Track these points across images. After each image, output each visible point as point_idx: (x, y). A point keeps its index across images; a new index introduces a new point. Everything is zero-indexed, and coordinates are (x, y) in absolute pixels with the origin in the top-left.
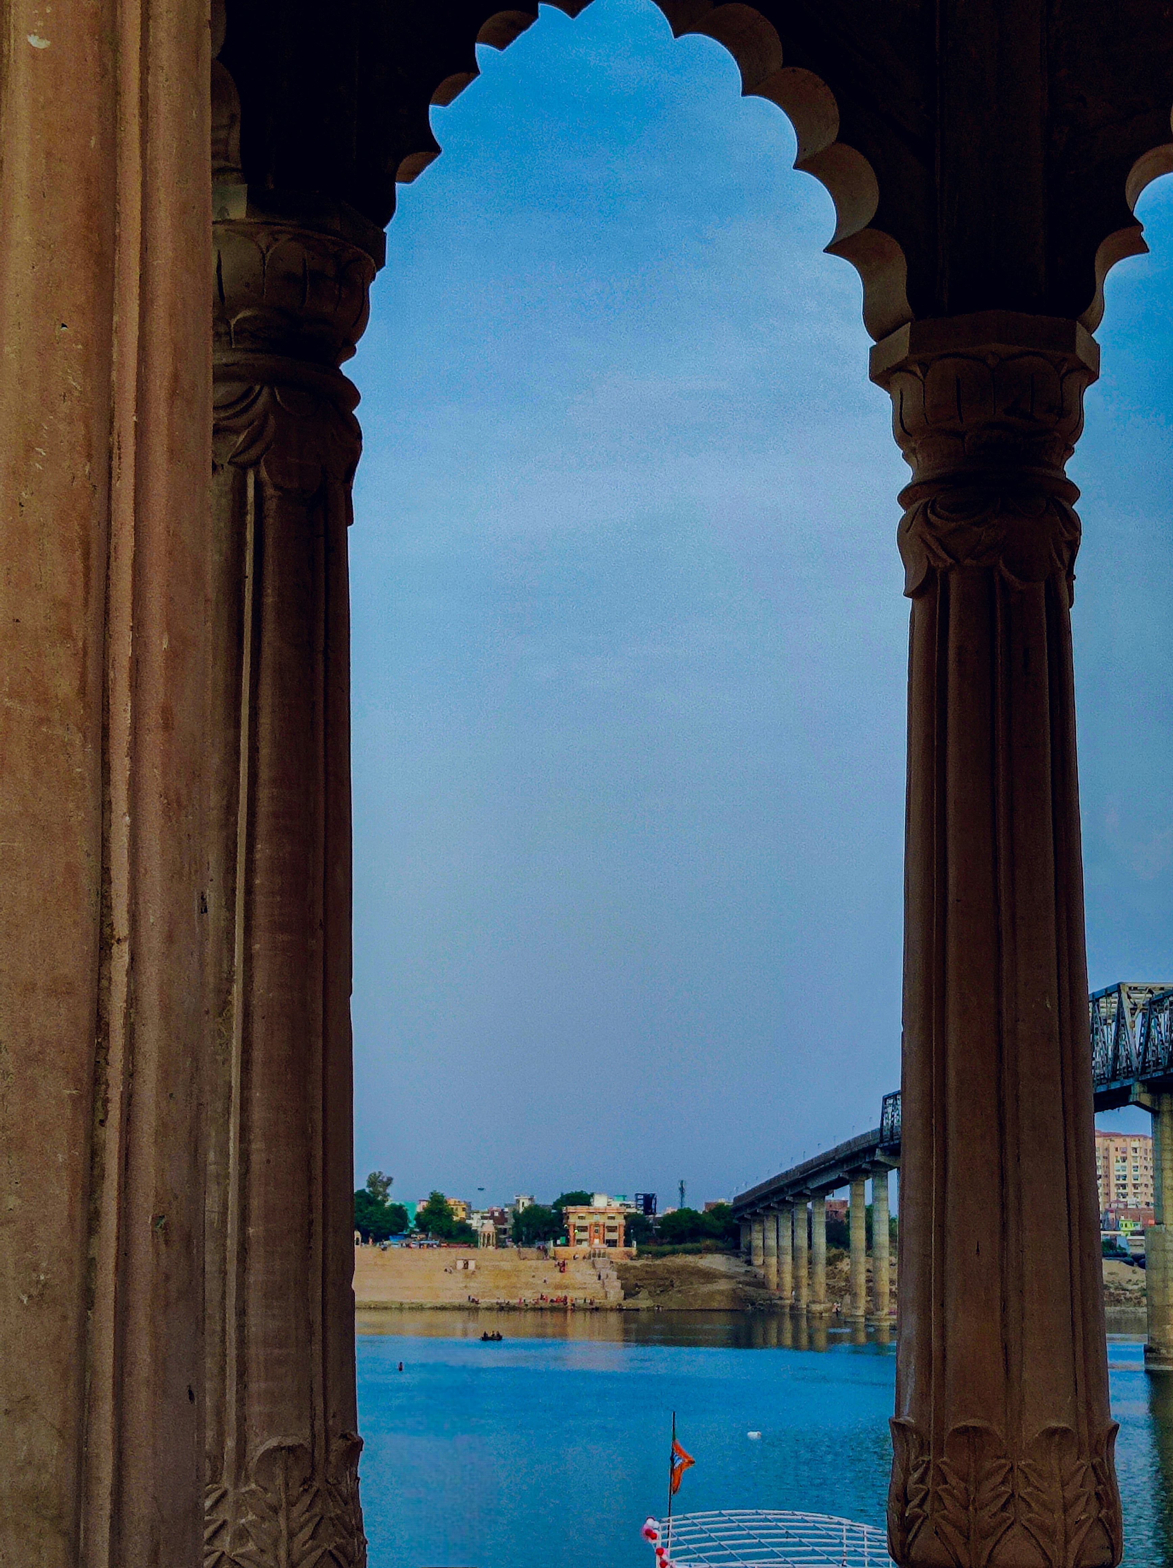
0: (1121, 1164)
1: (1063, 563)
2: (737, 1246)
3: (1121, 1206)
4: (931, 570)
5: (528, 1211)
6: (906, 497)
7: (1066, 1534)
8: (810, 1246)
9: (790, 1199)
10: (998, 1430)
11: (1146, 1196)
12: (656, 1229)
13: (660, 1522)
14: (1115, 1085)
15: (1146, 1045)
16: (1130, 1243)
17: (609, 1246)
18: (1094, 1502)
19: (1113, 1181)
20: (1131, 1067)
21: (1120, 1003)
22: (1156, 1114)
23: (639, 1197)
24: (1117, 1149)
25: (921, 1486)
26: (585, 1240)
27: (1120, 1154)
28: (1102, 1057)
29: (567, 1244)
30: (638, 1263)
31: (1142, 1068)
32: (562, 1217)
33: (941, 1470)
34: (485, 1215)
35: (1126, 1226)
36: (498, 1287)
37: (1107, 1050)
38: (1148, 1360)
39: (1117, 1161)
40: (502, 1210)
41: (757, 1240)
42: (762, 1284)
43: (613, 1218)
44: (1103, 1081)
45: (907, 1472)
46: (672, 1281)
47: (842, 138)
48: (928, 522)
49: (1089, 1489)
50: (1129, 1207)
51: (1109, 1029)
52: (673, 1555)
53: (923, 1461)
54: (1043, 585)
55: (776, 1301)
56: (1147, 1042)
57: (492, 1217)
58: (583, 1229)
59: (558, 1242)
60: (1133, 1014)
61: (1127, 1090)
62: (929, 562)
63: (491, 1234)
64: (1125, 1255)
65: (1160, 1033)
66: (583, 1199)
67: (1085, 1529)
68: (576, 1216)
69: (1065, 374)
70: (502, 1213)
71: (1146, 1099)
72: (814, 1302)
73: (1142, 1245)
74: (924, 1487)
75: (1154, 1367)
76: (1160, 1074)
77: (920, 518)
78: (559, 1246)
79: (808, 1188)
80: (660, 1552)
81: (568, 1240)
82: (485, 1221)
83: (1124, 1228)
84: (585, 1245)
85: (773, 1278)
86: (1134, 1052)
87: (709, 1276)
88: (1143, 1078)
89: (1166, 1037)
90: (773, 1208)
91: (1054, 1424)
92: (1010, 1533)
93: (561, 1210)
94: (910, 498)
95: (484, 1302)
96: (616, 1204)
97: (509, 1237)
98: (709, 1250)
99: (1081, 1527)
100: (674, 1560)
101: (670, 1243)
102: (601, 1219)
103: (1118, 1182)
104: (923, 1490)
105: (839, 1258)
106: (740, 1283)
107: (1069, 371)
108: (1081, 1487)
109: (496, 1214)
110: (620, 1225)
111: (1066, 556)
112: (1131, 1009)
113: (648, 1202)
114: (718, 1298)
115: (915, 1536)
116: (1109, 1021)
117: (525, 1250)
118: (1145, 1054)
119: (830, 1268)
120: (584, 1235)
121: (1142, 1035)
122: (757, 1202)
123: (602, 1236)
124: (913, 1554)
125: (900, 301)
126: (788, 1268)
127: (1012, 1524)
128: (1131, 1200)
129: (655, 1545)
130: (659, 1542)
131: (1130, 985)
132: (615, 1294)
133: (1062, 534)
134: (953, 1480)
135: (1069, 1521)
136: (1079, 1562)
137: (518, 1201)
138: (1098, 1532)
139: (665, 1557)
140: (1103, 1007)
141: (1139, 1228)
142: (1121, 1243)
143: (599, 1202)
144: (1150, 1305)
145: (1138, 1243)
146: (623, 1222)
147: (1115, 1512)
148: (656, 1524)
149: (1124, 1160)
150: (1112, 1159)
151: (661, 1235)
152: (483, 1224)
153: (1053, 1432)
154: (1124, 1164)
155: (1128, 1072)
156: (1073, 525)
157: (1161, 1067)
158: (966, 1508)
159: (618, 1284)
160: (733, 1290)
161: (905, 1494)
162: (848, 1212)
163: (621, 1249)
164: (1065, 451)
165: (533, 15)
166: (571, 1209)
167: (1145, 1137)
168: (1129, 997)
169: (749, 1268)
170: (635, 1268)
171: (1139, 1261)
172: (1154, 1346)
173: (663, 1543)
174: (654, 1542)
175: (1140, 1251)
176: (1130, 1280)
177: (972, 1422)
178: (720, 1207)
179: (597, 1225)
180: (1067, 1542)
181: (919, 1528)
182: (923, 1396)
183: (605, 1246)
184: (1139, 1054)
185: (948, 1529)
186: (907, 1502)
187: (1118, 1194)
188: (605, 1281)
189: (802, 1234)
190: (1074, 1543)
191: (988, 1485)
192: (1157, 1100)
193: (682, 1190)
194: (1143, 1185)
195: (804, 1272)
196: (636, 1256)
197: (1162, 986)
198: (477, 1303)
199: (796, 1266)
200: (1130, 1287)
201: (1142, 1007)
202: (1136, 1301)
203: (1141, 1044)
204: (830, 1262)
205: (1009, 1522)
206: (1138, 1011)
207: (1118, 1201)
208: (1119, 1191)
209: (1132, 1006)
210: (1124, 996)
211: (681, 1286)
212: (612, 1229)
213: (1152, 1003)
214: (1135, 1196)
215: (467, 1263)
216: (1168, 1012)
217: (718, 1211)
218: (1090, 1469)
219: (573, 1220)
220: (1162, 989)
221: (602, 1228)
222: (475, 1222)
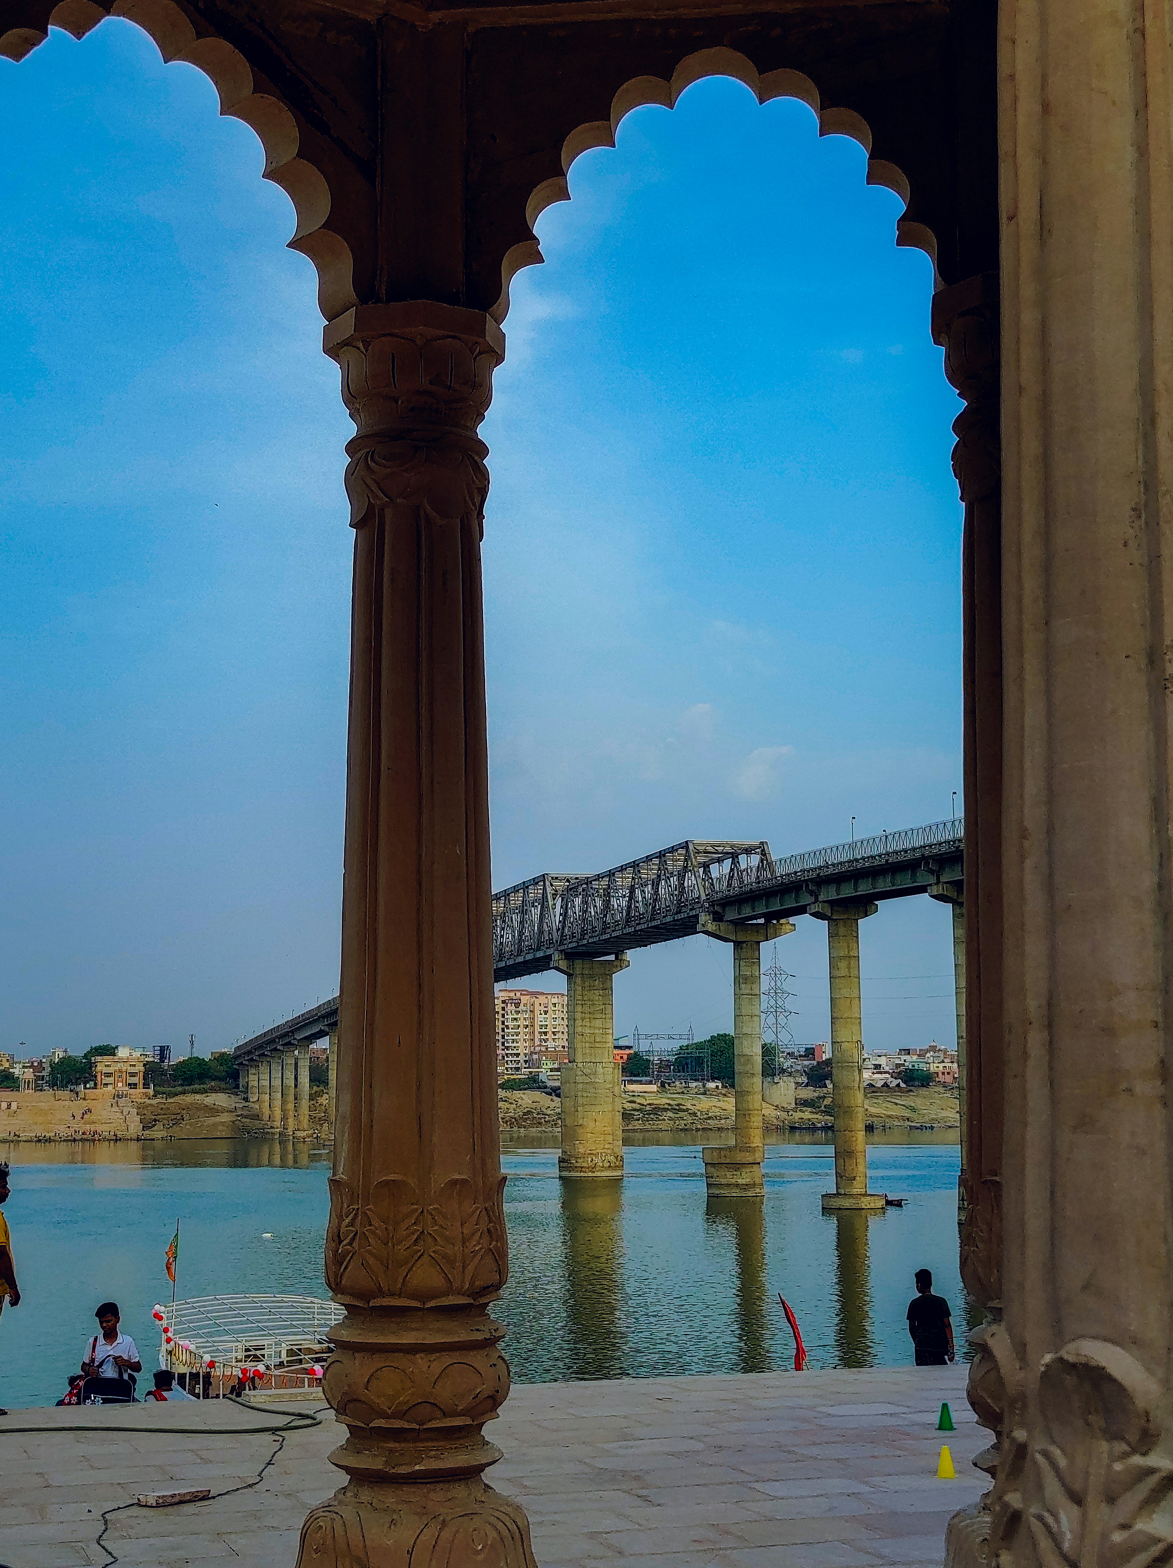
0: (543, 1016)
1: (474, 504)
2: (237, 1086)
3: (543, 1049)
4: (371, 507)
5: (62, 1061)
6: (351, 448)
7: (464, 1262)
8: (296, 1086)
9: (281, 1048)
10: (412, 1182)
11: (562, 1041)
12: (169, 1074)
13: (166, 1307)
14: (540, 954)
15: (564, 922)
16: (550, 1078)
17: (131, 1088)
18: (486, 1237)
19: (537, 1029)
20: (552, 939)
21: (545, 889)
22: (570, 976)
23: (156, 1048)
24: (540, 1004)
25: (351, 1228)
26: (110, 1084)
27: (542, 1009)
28: (530, 932)
29: (95, 1087)
30: (154, 1102)
31: (561, 940)
32: (91, 1065)
33: (366, 1214)
34: (26, 1065)
35: (547, 1065)
36: (36, 1124)
37: (534, 926)
38: (561, 1169)
39: (541, 1014)
40: (41, 1061)
41: (253, 1080)
42: (257, 1117)
43: (134, 1065)
44: (530, 951)
45: (341, 1218)
46: (182, 1116)
47: (300, 155)
48: (368, 467)
49: (483, 1226)
50: (549, 1049)
51: (536, 911)
52: (176, 1332)
53: (354, 1209)
54: (458, 520)
55: (268, 1130)
56: (564, 920)
57: (32, 1066)
58: (109, 1075)
59: (88, 1086)
60: (554, 899)
61: (549, 958)
62: (369, 500)
63: (31, 1080)
64: (546, 1087)
65: (575, 913)
66: (109, 1051)
67: (479, 1257)
68: (102, 1065)
69: (477, 356)
70: (41, 1063)
71: (563, 964)
72: (298, 1130)
73: (559, 1079)
74: (353, 1229)
75: (564, 1174)
76: (575, 944)
77: (362, 464)
78: (89, 1088)
79: (296, 1039)
80: (166, 1330)
81: (96, 1084)
82: (26, 1070)
83: (545, 1066)
84: (110, 1087)
85: (266, 1111)
86: (554, 927)
87: (213, 1111)
88: (562, 948)
89: (579, 916)
90: (267, 1055)
91: (456, 1176)
92: (420, 1262)
93: (91, 1060)
94: (355, 449)
95: (24, 1136)
96: (137, 1054)
97: (46, 1083)
98: (213, 1090)
99: (475, 1256)
100: (177, 1336)
101: (182, 1085)
102: (125, 1067)
103: (541, 1030)
104: (353, 1231)
105: (319, 1094)
106: (238, 1116)
107: (480, 353)
108: (476, 1225)
109: (36, 1064)
110: (139, 1072)
111: (477, 500)
112: (553, 894)
113: (163, 1052)
114: (221, 1128)
115: (346, 1268)
116: (536, 904)
117: (60, 1093)
118: (563, 929)
119: (312, 1102)
120: (110, 1080)
121: (561, 914)
122: (253, 1051)
123: (124, 1081)
124: (343, 1282)
125: (347, 290)
126: (278, 1103)
127: (422, 1255)
128: (551, 1044)
129: (162, 1325)
130: (164, 1323)
131: (552, 876)
132: (135, 1127)
133: (474, 481)
134: (376, 1223)
135: (466, 1251)
136: (474, 1283)
137: (54, 1053)
138: (489, 1259)
139: (170, 1334)
140: (531, 893)
141: (556, 1066)
142: (542, 1077)
143: (122, 1053)
144: (564, 1126)
145: (556, 1077)
146: (142, 1069)
147: (503, 1245)
148: (163, 1309)
149: (546, 1012)
150: (537, 1012)
151: (174, 1078)
152: (24, 1072)
153: (455, 1182)
154: (546, 1016)
155: (550, 943)
156: (483, 475)
157: (575, 939)
158: (386, 1244)
159: (138, 1118)
160: (233, 1122)
161: (339, 1236)
162: (327, 1057)
163: (140, 1090)
164: (478, 415)
165: (45, 33)
166: (99, 1058)
167: (563, 995)
168: (552, 885)
169: (247, 1104)
170: (151, 1105)
171: (555, 1092)
172: (566, 1158)
173: (167, 1324)
174: (161, 1323)
175: (557, 1084)
176: (549, 1107)
177: (391, 1177)
178: (223, 1055)
179: (120, 1071)
180: (464, 1268)
181: (350, 1260)
182: (354, 1156)
183: (127, 1088)
184: (558, 930)
185: (371, 1261)
186: (340, 1242)
187: (540, 1040)
188: (127, 1116)
189: (290, 1076)
190: (470, 1268)
191: (404, 1226)
192: (571, 966)
193: (192, 1043)
194: (561, 1032)
195: (290, 1106)
196: (153, 1096)
197: (577, 876)
198: (19, 1137)
199: (284, 1102)
200: (549, 1112)
201: (561, 893)
202: (553, 1123)
203: (560, 922)
204: (312, 1097)
205: (419, 1254)
206: (558, 896)
207: (540, 1045)
208: (542, 1037)
209: (553, 892)
210: (547, 883)
211: (190, 1119)
212: (133, 1075)
213: (569, 889)
214: (554, 1041)
215: (10, 1104)
216: (581, 896)
217: (222, 1058)
218: (484, 1210)
219: (100, 1067)
220: (577, 878)
221: (125, 1073)
222: (17, 1071)
